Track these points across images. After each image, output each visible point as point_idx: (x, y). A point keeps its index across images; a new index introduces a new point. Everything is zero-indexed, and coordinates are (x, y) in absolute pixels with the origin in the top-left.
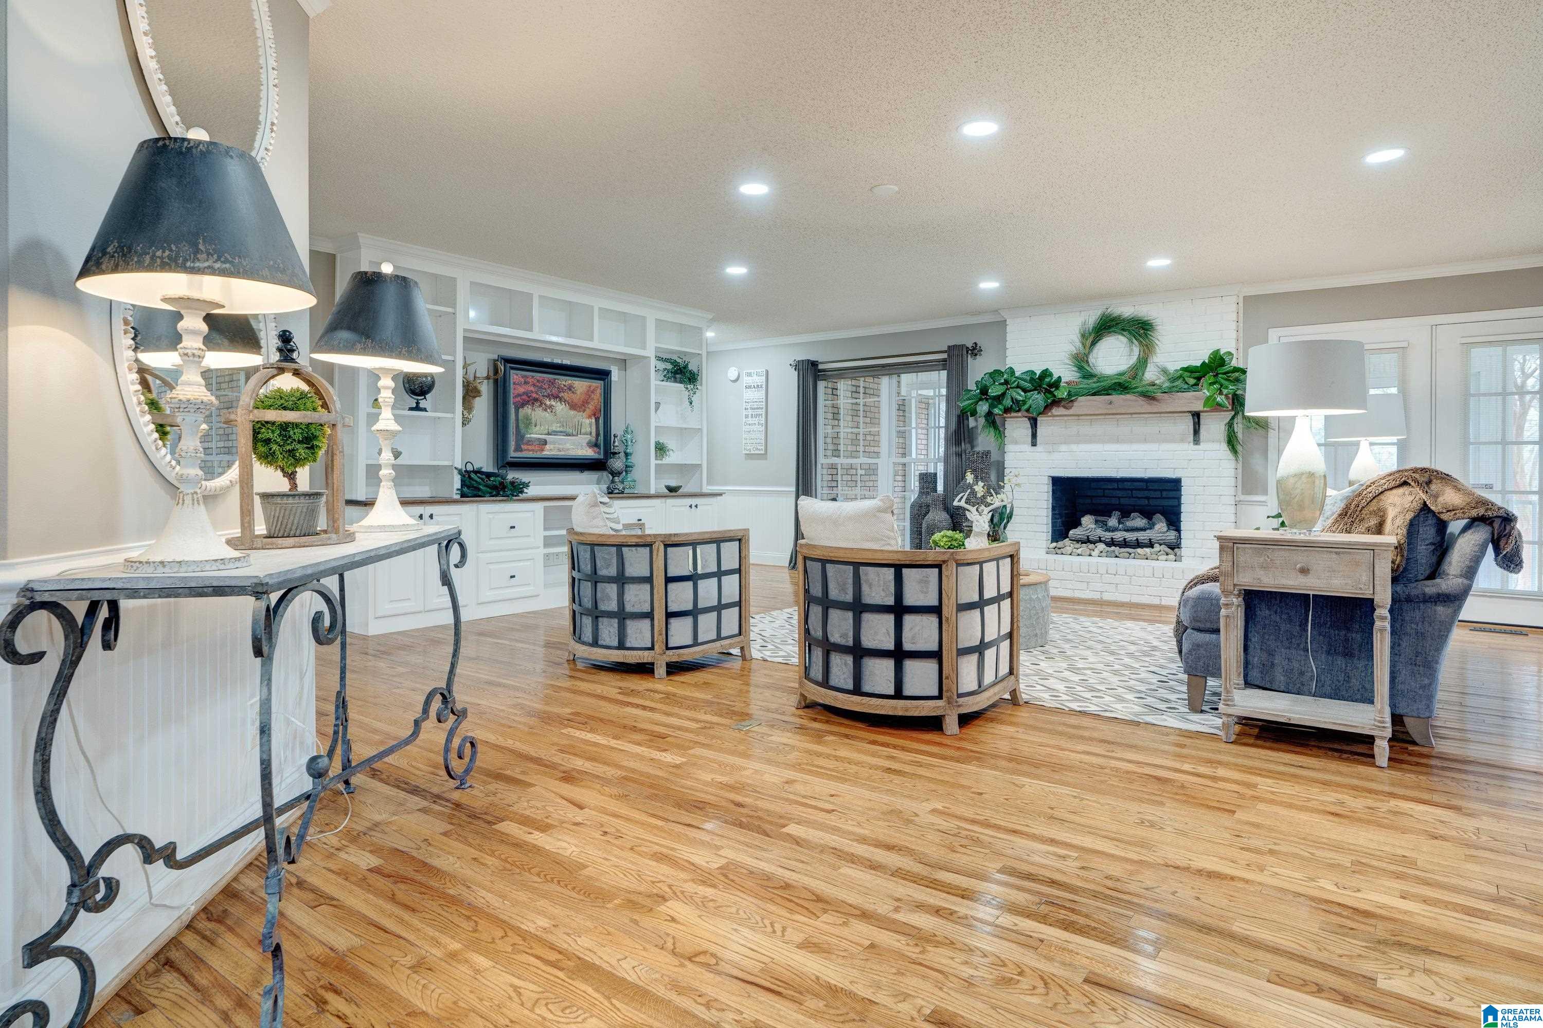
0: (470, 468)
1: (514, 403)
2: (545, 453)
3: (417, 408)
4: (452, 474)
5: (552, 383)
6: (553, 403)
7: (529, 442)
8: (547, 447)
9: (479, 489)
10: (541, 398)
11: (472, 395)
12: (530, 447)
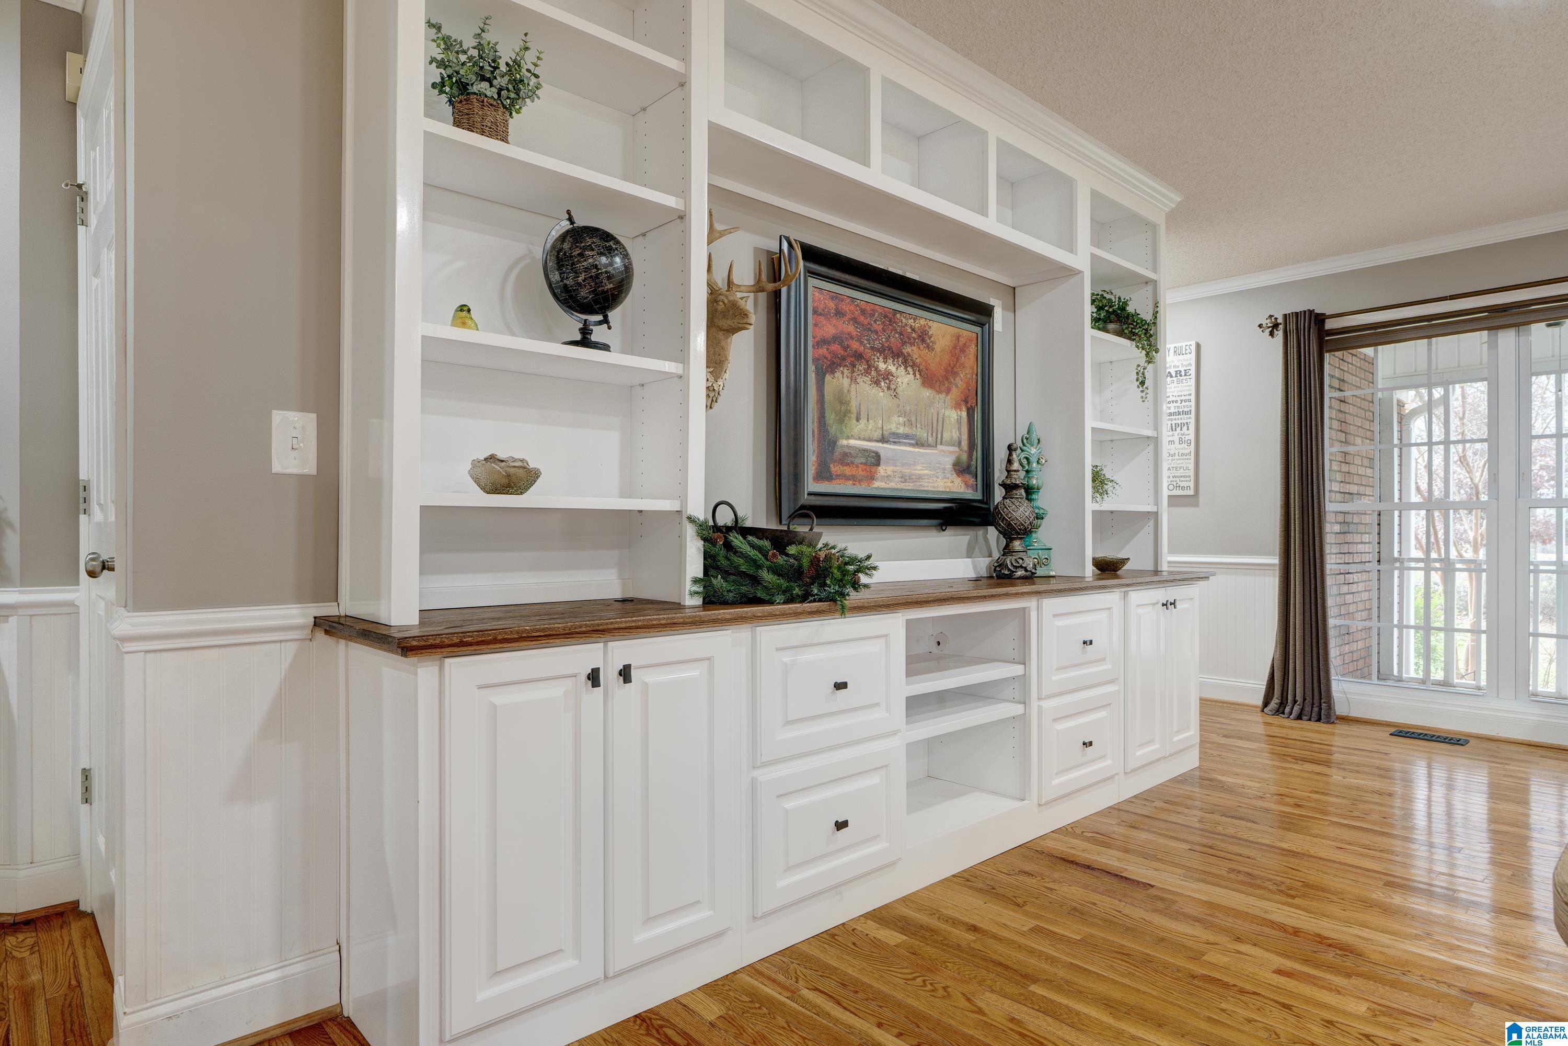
0: (725, 517)
1: (815, 360)
2: (877, 484)
3: (585, 341)
4: (681, 537)
5: (890, 318)
6: (892, 368)
7: (846, 458)
8: (881, 470)
9: (755, 580)
10: (868, 353)
11: (725, 323)
12: (847, 470)
